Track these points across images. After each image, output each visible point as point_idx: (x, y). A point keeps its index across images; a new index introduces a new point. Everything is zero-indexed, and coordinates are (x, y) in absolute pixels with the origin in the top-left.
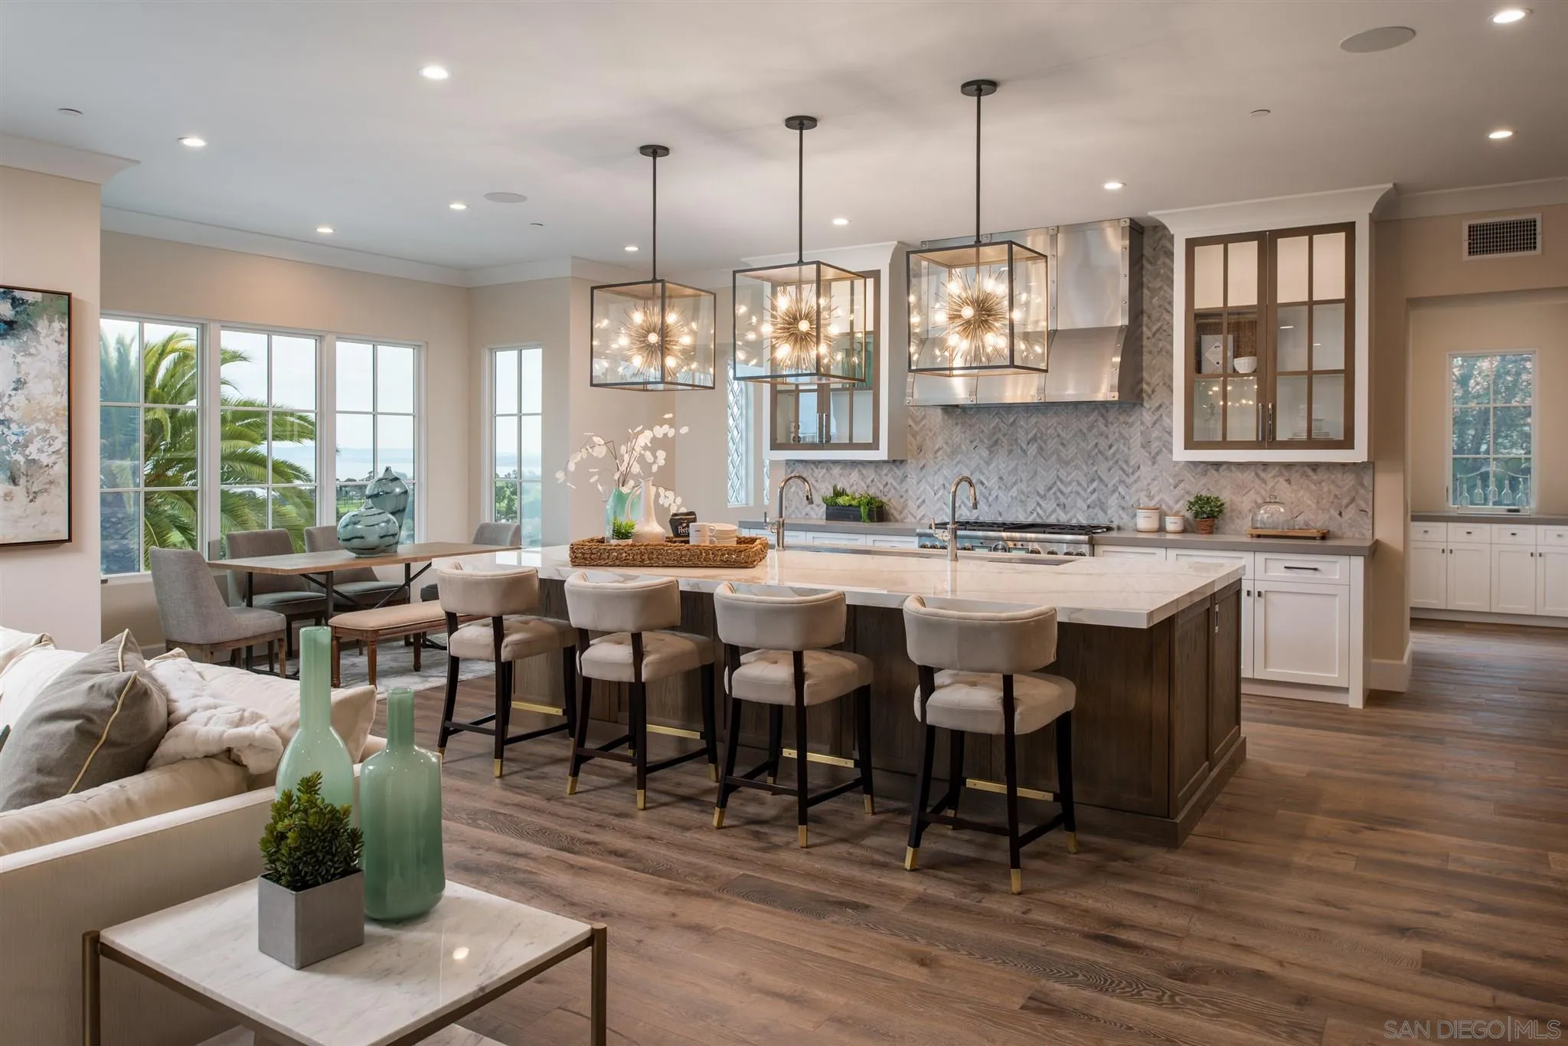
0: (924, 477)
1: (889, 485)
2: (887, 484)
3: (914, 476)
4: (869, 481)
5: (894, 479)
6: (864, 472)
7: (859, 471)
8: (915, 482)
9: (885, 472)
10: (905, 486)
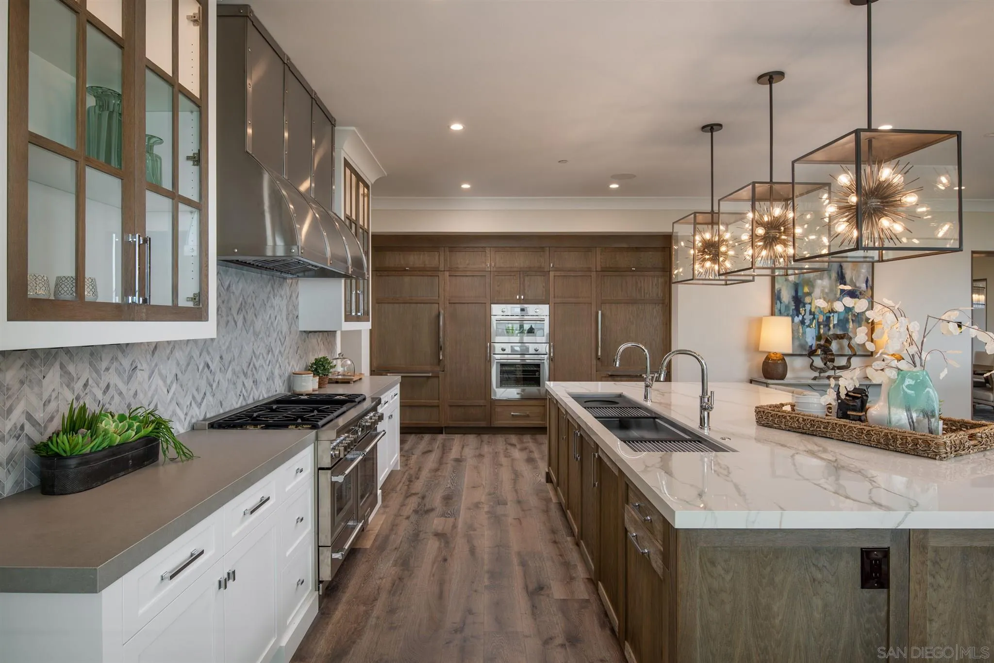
0: (156, 365)
1: (112, 391)
2: (108, 387)
3: (145, 366)
4: (79, 386)
5: (119, 374)
6: (71, 368)
7: (62, 367)
8: (146, 375)
9: (104, 365)
10: (134, 386)
